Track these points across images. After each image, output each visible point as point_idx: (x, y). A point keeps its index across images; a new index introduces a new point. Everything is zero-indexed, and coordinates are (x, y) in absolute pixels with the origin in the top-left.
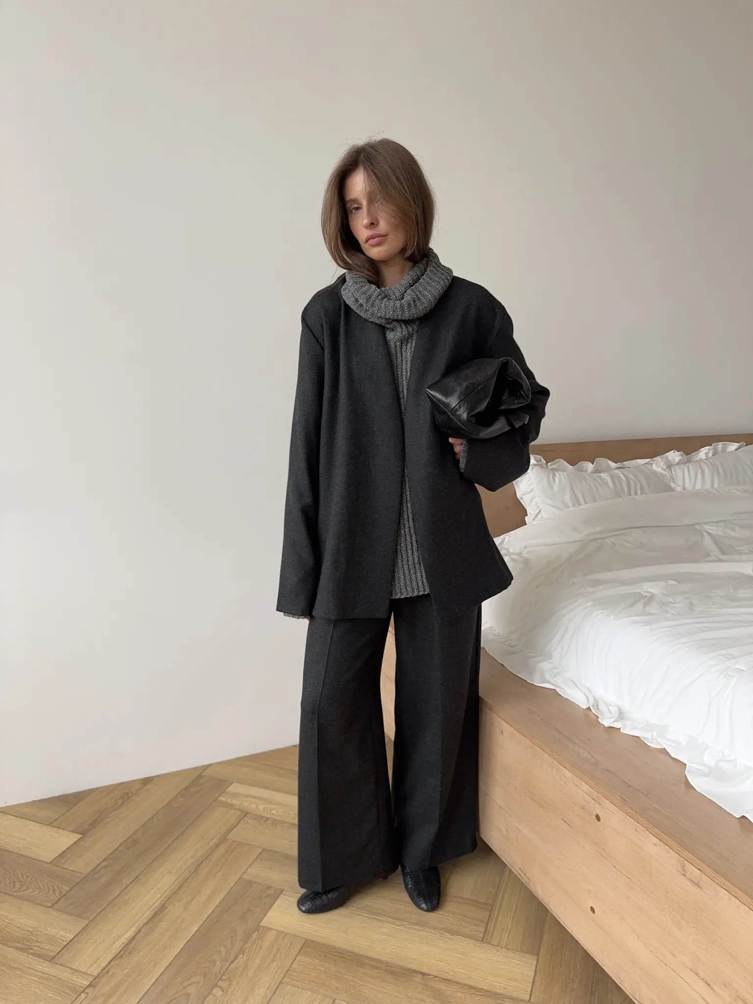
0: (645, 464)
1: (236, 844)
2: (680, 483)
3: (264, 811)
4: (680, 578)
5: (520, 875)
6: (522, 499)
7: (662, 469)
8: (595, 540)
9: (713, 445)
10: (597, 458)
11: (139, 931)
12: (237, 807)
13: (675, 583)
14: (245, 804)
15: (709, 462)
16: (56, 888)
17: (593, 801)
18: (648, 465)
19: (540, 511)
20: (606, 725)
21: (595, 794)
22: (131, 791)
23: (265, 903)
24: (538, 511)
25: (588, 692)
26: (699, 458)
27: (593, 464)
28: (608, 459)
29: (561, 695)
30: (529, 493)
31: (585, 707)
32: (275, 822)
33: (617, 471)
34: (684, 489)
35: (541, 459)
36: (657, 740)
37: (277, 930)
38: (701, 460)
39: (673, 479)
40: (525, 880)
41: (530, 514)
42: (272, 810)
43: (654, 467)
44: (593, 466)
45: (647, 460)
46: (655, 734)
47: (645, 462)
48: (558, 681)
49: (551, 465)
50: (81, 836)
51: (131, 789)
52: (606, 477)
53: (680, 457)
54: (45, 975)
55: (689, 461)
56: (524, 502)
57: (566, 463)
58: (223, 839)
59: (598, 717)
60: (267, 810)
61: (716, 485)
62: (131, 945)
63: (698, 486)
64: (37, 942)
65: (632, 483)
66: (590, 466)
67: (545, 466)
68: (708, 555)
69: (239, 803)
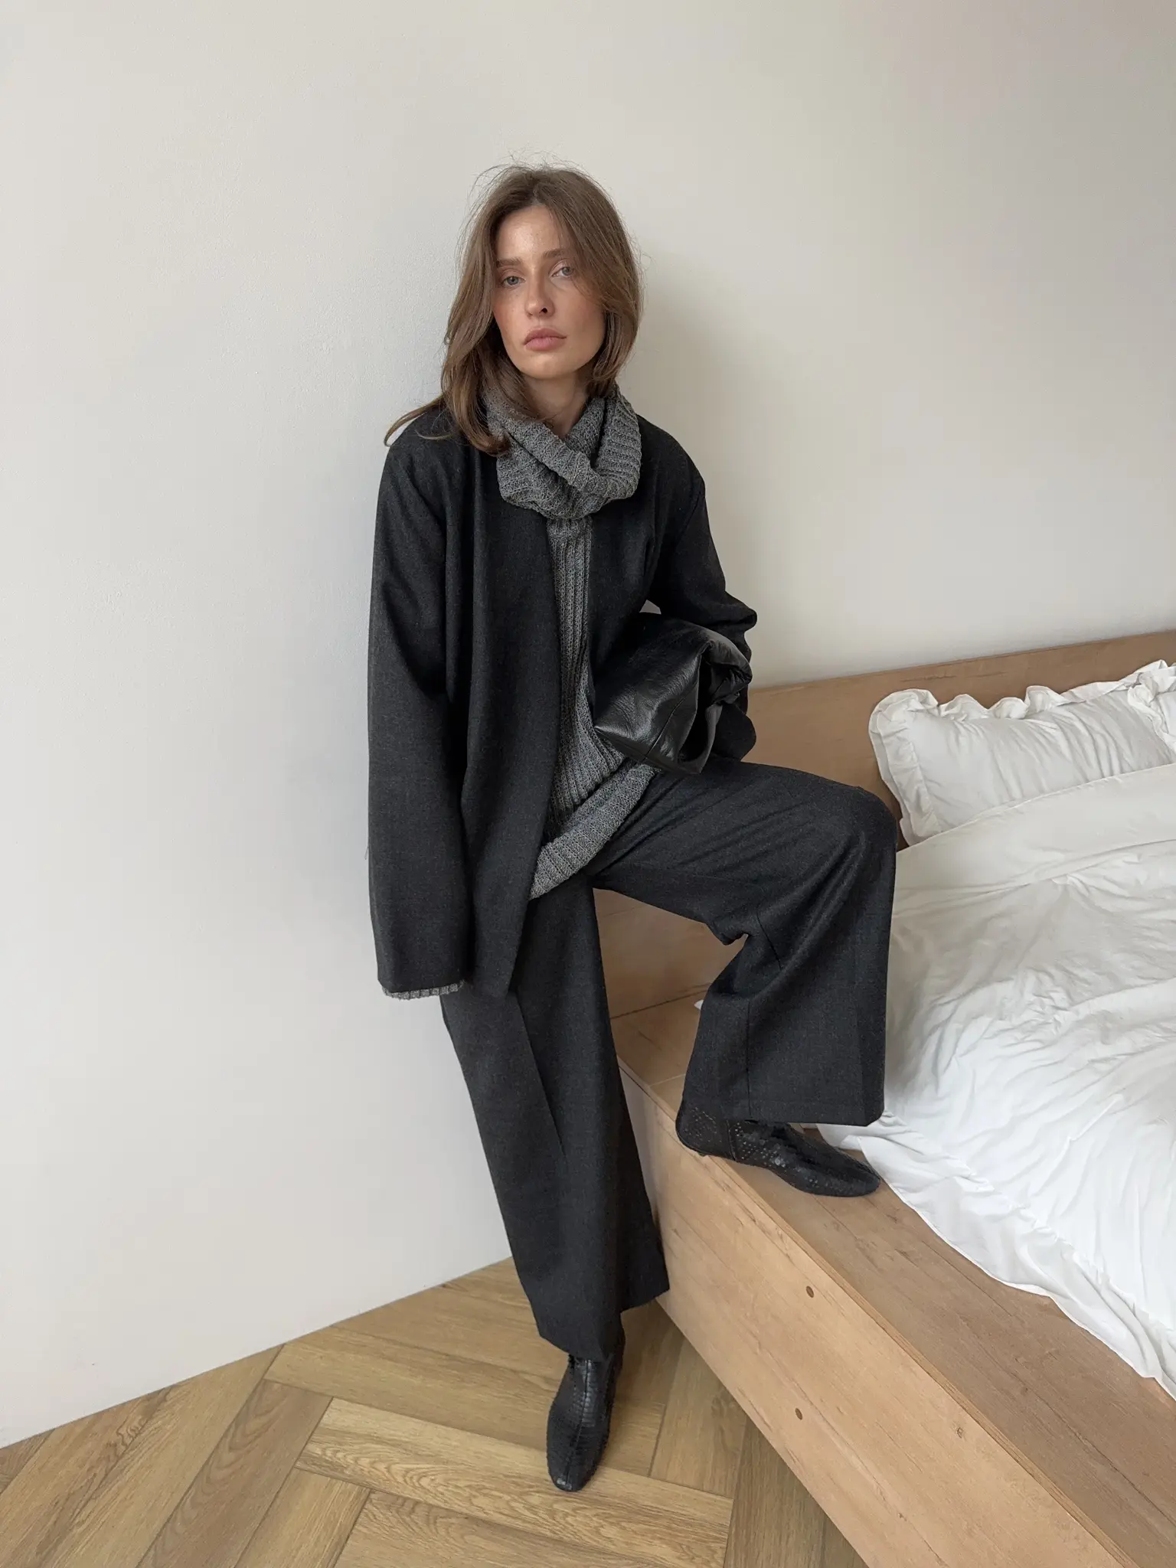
0: (1112, 692)
3: (405, 1481)
6: (891, 779)
7: (1145, 702)
10: (1028, 685)
12: (348, 1472)
18: (1117, 694)
22: (122, 1436)
27: (1023, 700)
28: (1049, 687)
33: (1063, 712)
35: (927, 697)
39: (1167, 726)
42: (421, 1476)
43: (1129, 700)
44: (1022, 704)
45: (1114, 685)
47: (1111, 688)
49: (947, 709)
51: (123, 1431)
56: (896, 789)
57: (975, 702)
60: (411, 1479)
65: (1100, 741)
66: (1017, 706)
67: (936, 711)
69: (350, 1459)
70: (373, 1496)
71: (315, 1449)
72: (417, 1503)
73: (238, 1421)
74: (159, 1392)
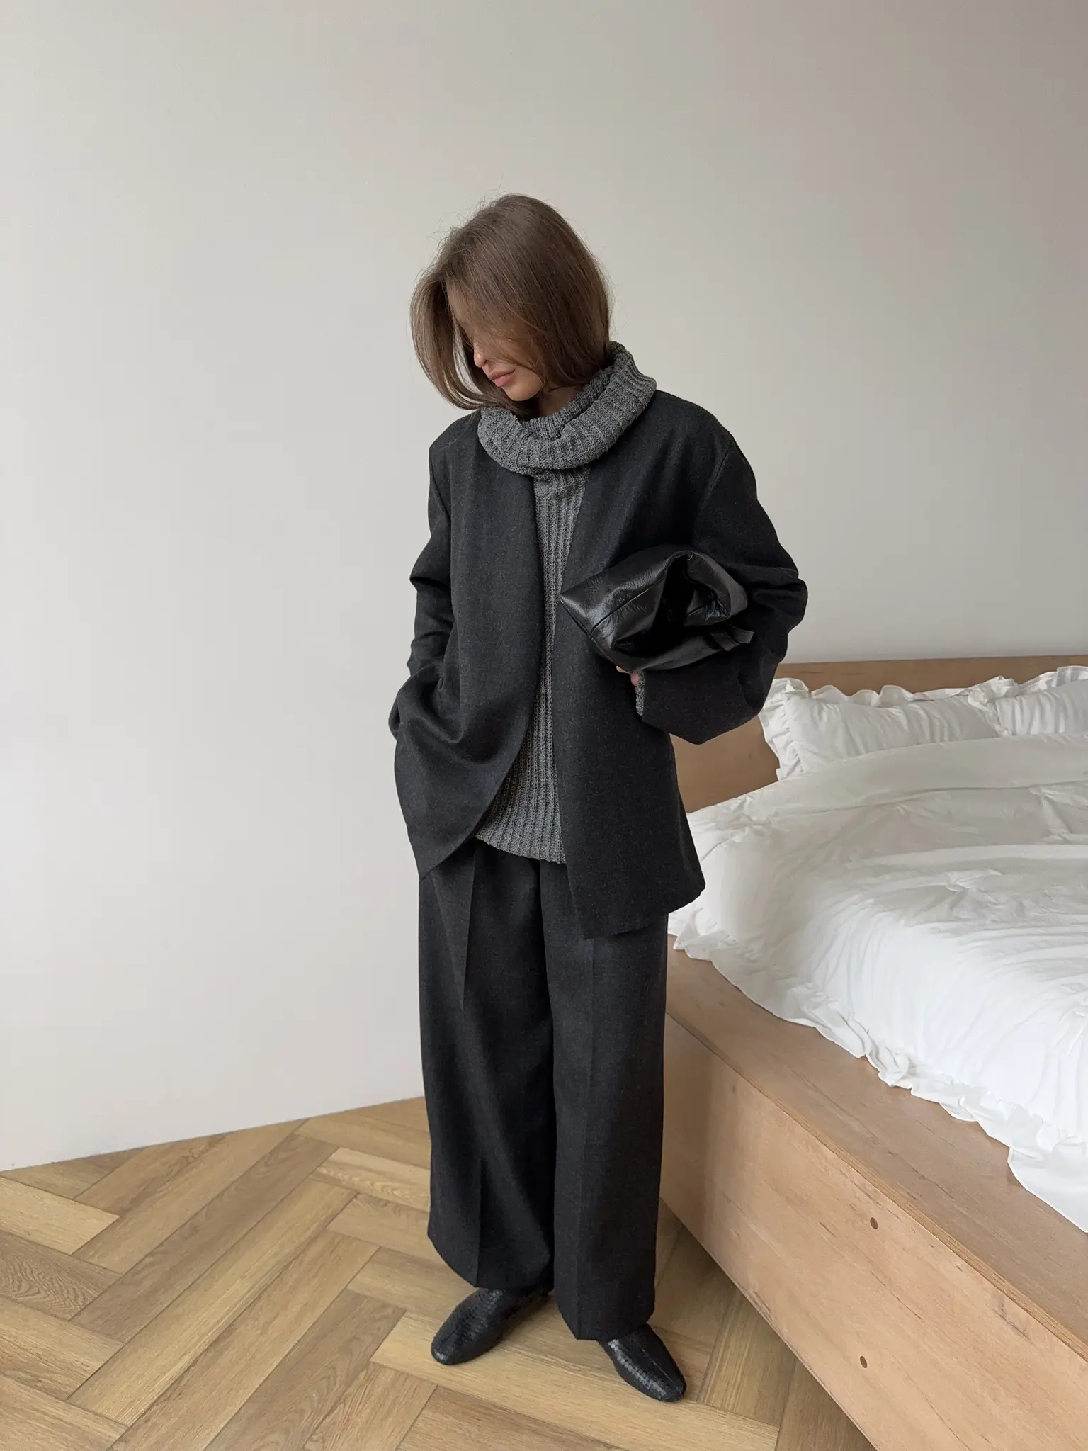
0: (957, 695)
1: (340, 1238)
2: (1010, 726)
3: (383, 1191)
4: (1007, 867)
5: (756, 1303)
6: (772, 742)
7: (981, 703)
8: (878, 806)
9: (1059, 669)
10: (885, 685)
11: (195, 1362)
12: (344, 1183)
13: (998, 874)
14: (356, 1179)
15: (1052, 694)
16: (80, 1293)
17: (867, 1198)
18: (962, 699)
19: (799, 761)
20: (890, 1085)
21: (870, 1188)
22: (193, 1154)
23: (379, 1329)
24: (795, 761)
25: (865, 1033)
26: (1036, 688)
27: (879, 693)
28: (902, 687)
29: (824, 1037)
30: (784, 733)
31: (859, 1056)
32: (399, 1208)
33: (915, 705)
34: (1014, 734)
35: (801, 685)
36: (965, 1109)
37: (395, 1370)
38: (1040, 691)
39: (998, 719)
40: (763, 1311)
41: (784, 765)
42: (394, 1189)
43: (970, 700)
44: (879, 696)
45: (959, 691)
46: (963, 1099)
47: (958, 693)
48: (819, 1013)
49: (816, 694)
50: (117, 1217)
51: (194, 1151)
52: (898, 714)
53: (1008, 687)
54: (55, 1421)
55: (1022, 693)
56: (775, 747)
57: (839, 691)
58: (323, 1229)
59: (878, 1071)
60: (387, 1190)
61: (1062, 730)
62: (183, 1383)
63: (1035, 730)
64: (48, 1371)
65: (937, 724)
66: (874, 697)
67: (807, 696)
68: (1048, 833)
69: (346, 1177)
70: (359, 1196)
71: (324, 1171)
72: (388, 1202)
73: (272, 1152)
74: (220, 1135)
